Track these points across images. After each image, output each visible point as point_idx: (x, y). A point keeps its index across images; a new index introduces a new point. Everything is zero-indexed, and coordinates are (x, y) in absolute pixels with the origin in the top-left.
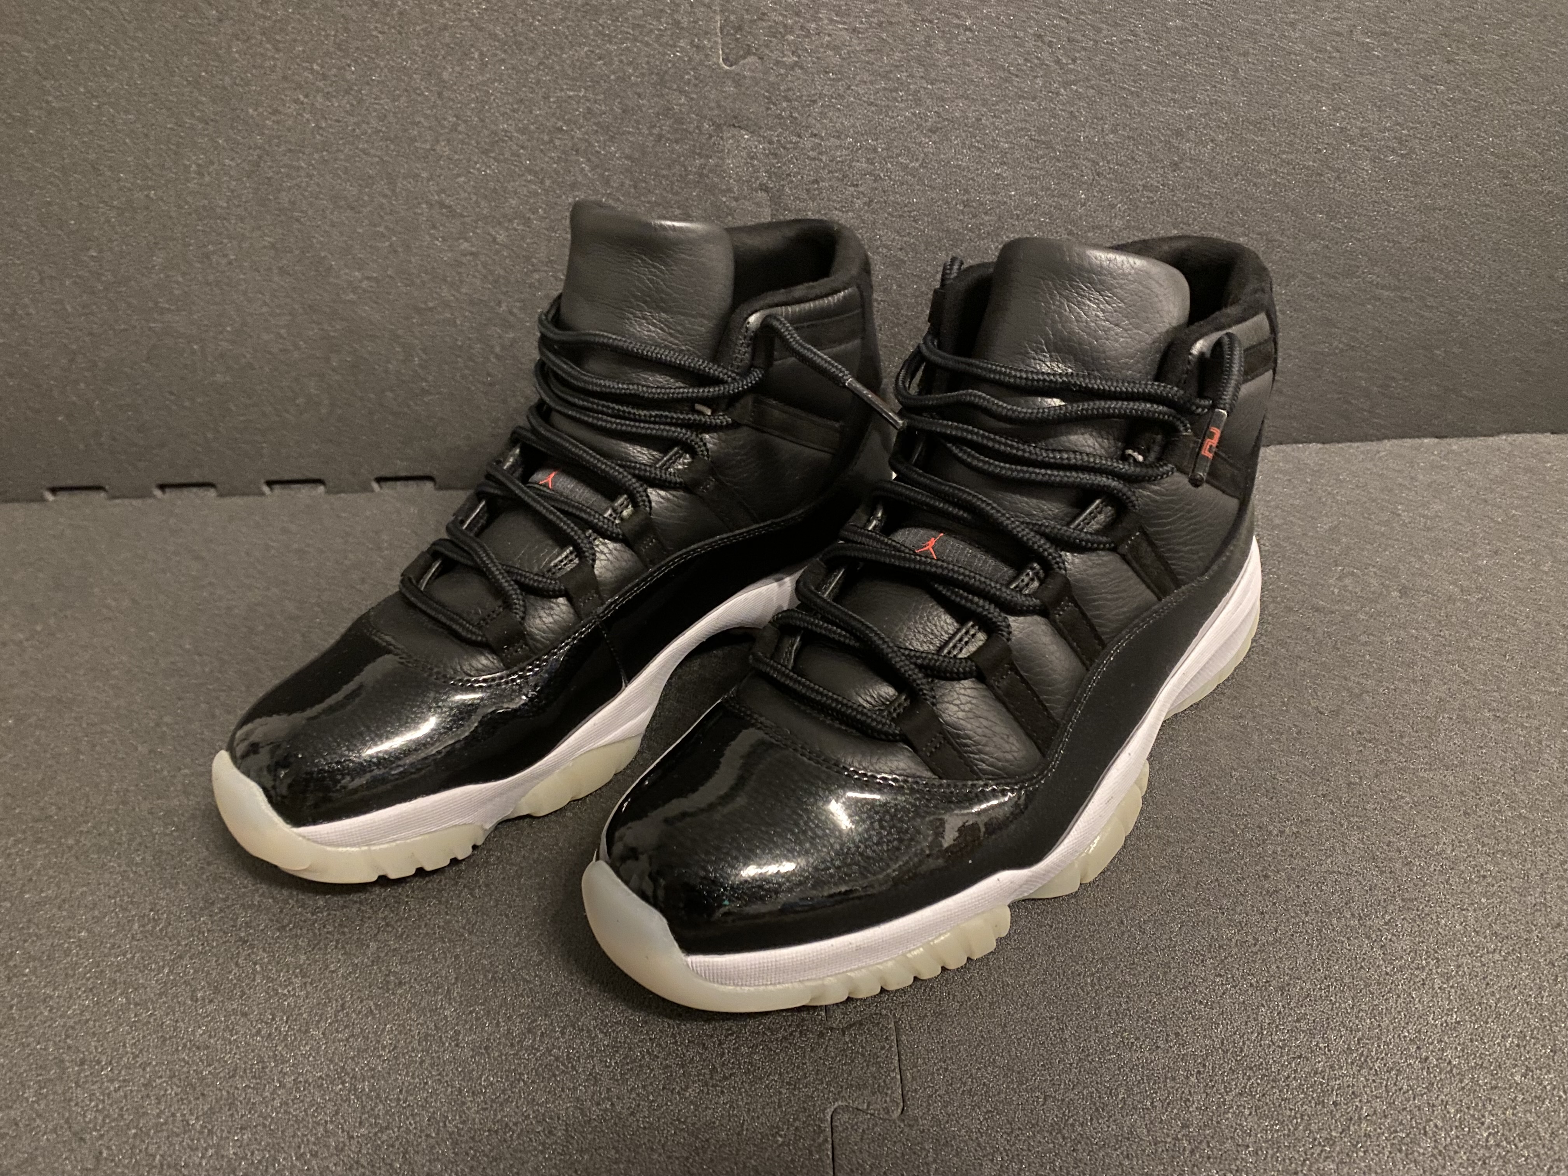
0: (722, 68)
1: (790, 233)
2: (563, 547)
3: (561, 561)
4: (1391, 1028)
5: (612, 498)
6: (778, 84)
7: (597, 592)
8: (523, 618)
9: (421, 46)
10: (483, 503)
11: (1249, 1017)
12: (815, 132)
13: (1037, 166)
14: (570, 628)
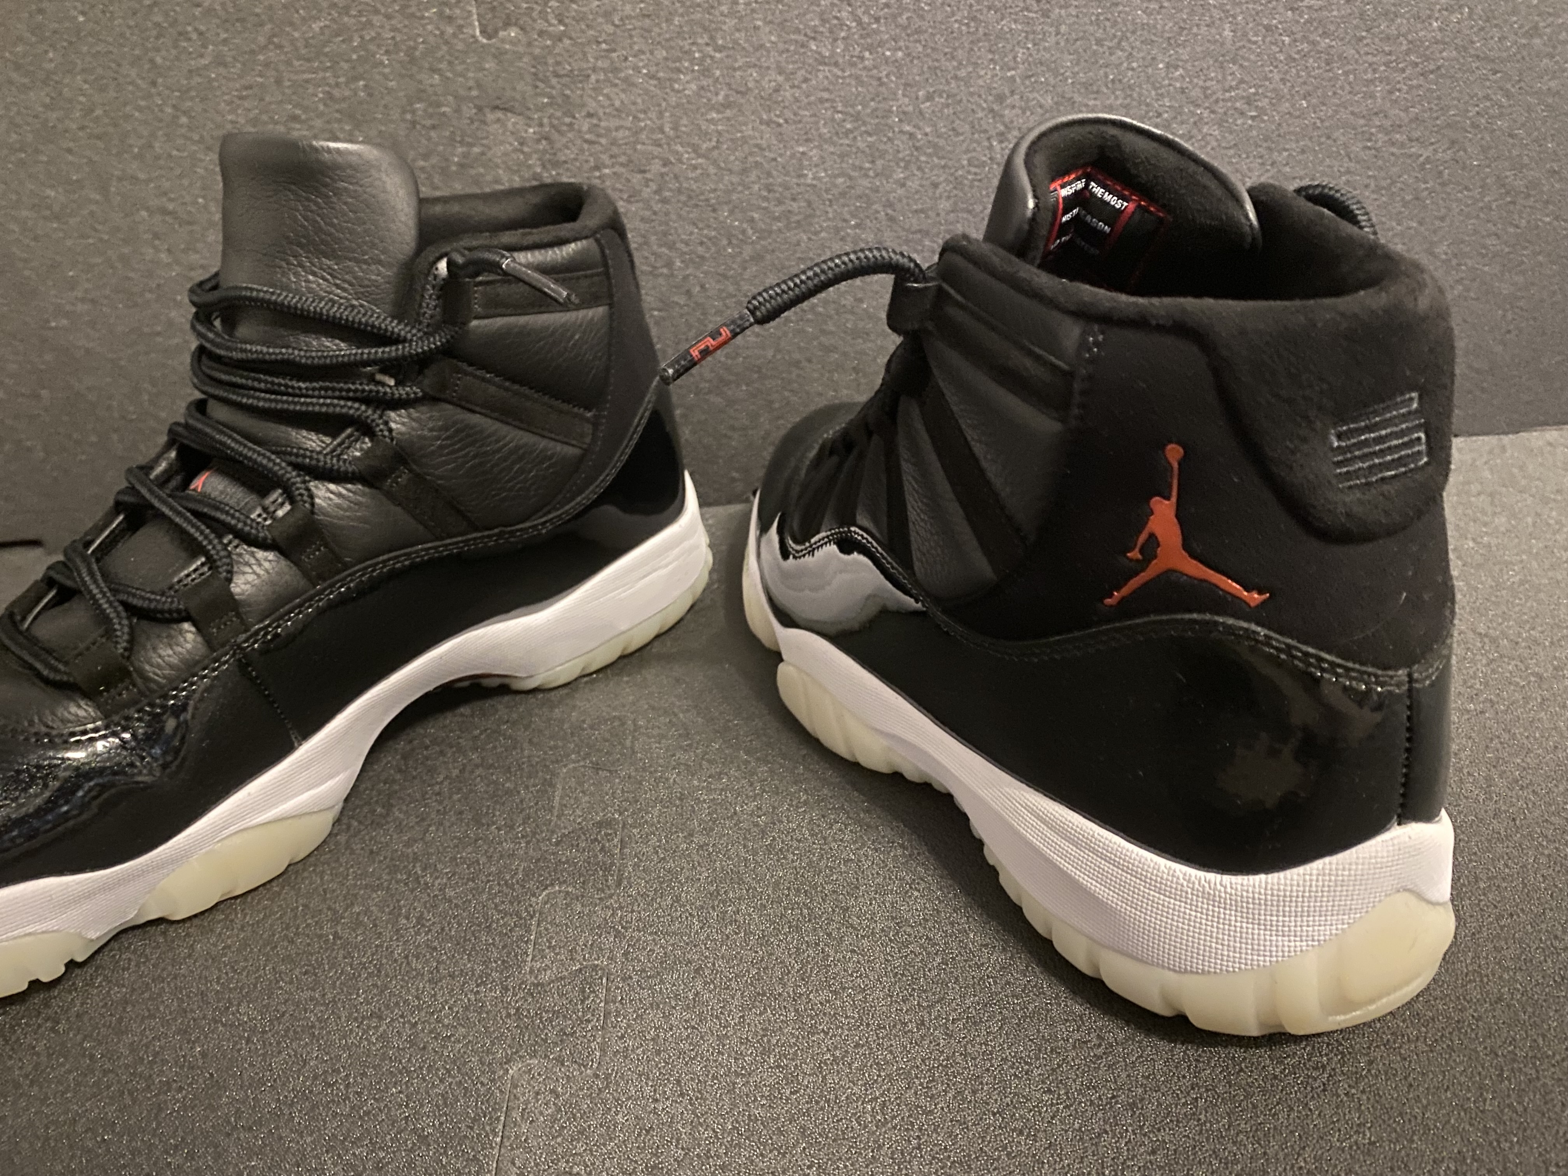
0: (477, 41)
1: (535, 199)
2: (194, 556)
3: (188, 575)
4: (1281, 1155)
5: (263, 493)
6: (545, 57)
7: (238, 615)
8: (130, 649)
9: (129, 27)
10: (121, 517)
11: (1085, 1150)
12: (592, 111)
13: (847, 142)
14: (197, 663)
